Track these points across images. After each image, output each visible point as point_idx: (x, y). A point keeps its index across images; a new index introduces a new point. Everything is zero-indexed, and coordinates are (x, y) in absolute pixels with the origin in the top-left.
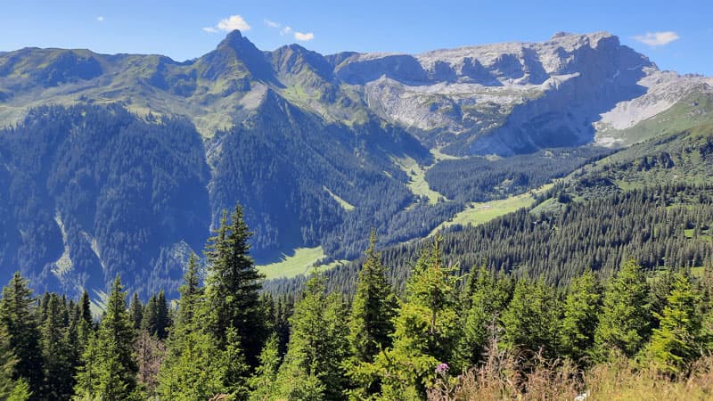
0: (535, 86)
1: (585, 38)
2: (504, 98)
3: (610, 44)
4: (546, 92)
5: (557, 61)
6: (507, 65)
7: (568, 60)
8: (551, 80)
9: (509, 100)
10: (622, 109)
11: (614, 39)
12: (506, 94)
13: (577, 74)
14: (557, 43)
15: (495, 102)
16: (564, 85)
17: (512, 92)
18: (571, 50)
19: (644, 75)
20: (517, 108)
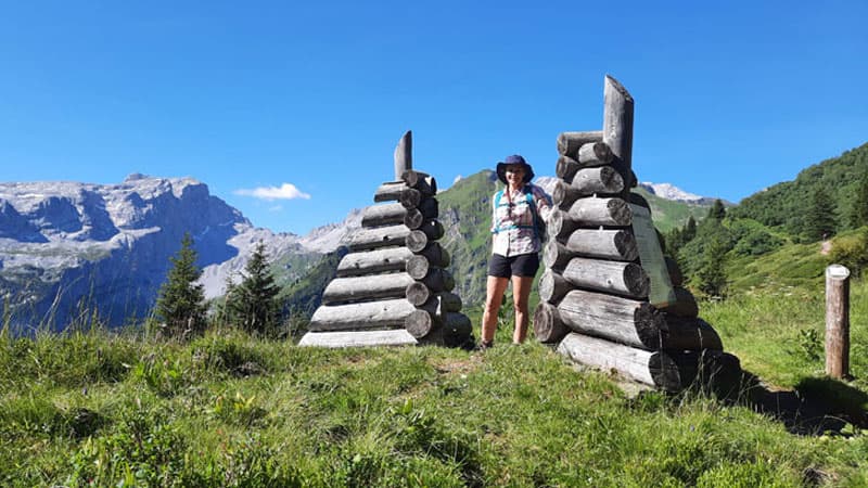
0: (99, 243)
1: (167, 184)
2: (50, 259)
3: (197, 193)
4: (113, 251)
5: (130, 210)
6: (58, 212)
7: (145, 210)
8: (121, 236)
9: (58, 262)
10: (211, 272)
11: (203, 188)
12: (55, 253)
13: (157, 229)
14: (132, 187)
15: (36, 265)
16: (138, 243)
17: (62, 251)
18: (149, 197)
19: (236, 233)
20: (69, 273)
